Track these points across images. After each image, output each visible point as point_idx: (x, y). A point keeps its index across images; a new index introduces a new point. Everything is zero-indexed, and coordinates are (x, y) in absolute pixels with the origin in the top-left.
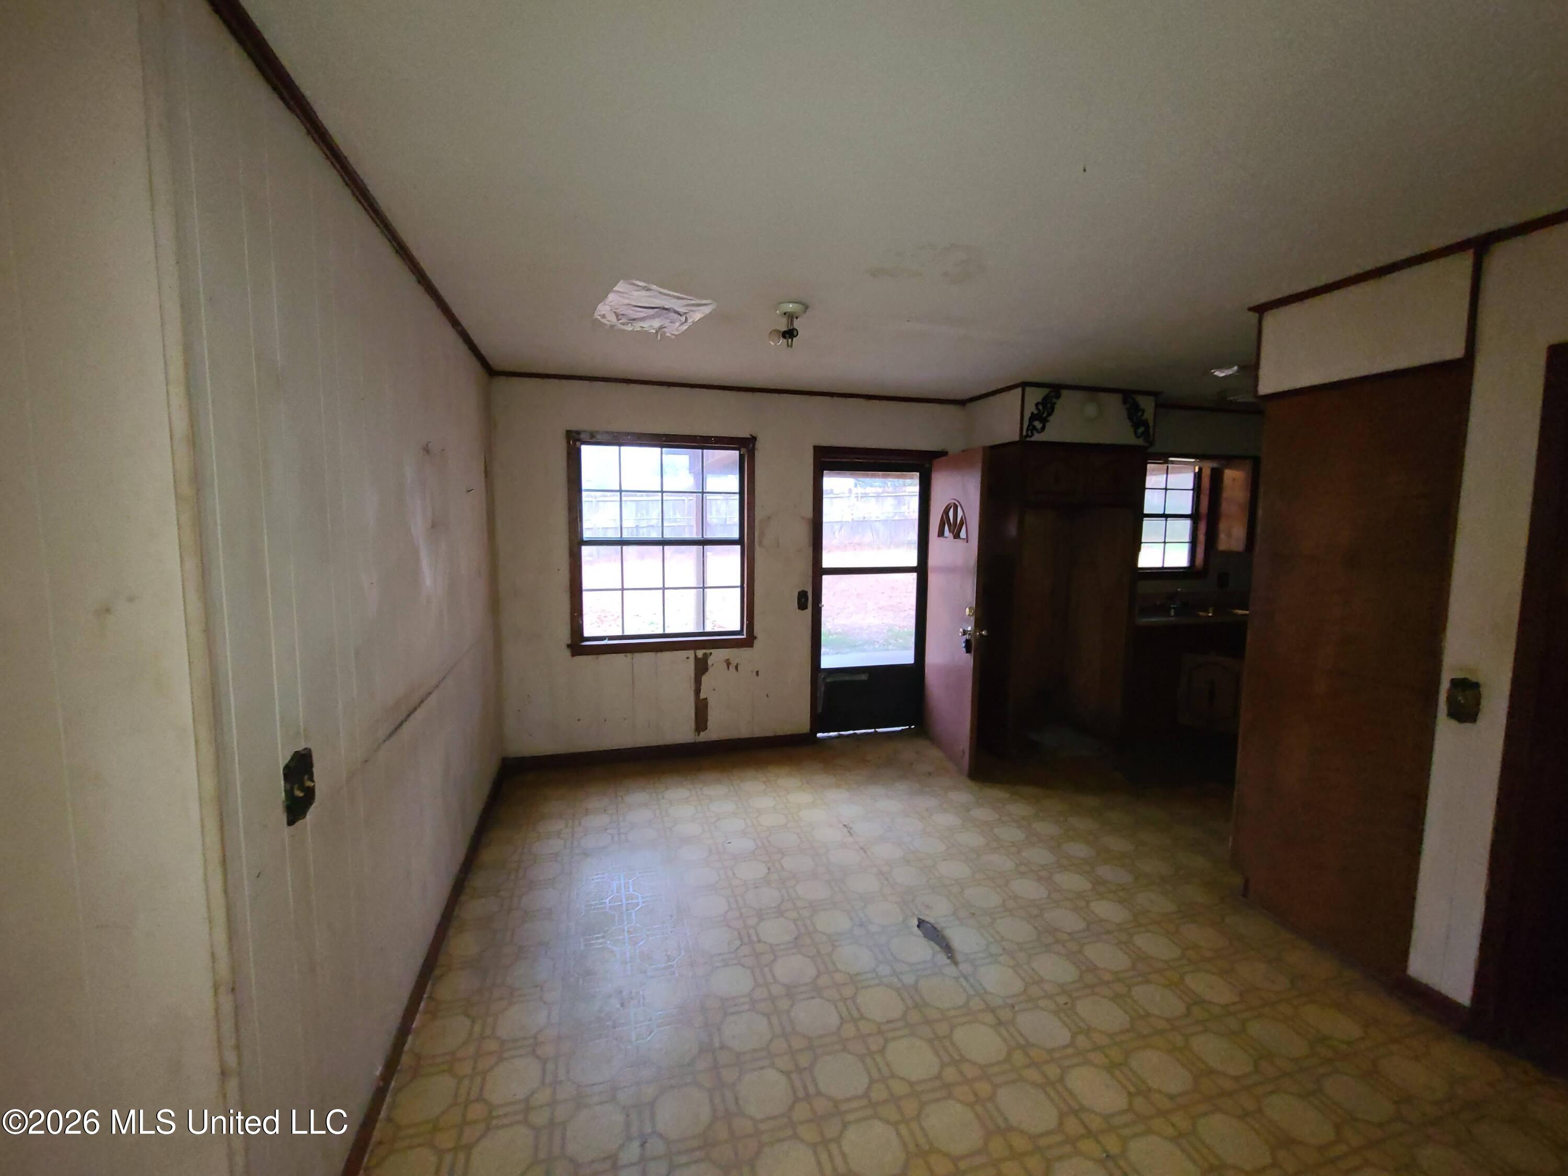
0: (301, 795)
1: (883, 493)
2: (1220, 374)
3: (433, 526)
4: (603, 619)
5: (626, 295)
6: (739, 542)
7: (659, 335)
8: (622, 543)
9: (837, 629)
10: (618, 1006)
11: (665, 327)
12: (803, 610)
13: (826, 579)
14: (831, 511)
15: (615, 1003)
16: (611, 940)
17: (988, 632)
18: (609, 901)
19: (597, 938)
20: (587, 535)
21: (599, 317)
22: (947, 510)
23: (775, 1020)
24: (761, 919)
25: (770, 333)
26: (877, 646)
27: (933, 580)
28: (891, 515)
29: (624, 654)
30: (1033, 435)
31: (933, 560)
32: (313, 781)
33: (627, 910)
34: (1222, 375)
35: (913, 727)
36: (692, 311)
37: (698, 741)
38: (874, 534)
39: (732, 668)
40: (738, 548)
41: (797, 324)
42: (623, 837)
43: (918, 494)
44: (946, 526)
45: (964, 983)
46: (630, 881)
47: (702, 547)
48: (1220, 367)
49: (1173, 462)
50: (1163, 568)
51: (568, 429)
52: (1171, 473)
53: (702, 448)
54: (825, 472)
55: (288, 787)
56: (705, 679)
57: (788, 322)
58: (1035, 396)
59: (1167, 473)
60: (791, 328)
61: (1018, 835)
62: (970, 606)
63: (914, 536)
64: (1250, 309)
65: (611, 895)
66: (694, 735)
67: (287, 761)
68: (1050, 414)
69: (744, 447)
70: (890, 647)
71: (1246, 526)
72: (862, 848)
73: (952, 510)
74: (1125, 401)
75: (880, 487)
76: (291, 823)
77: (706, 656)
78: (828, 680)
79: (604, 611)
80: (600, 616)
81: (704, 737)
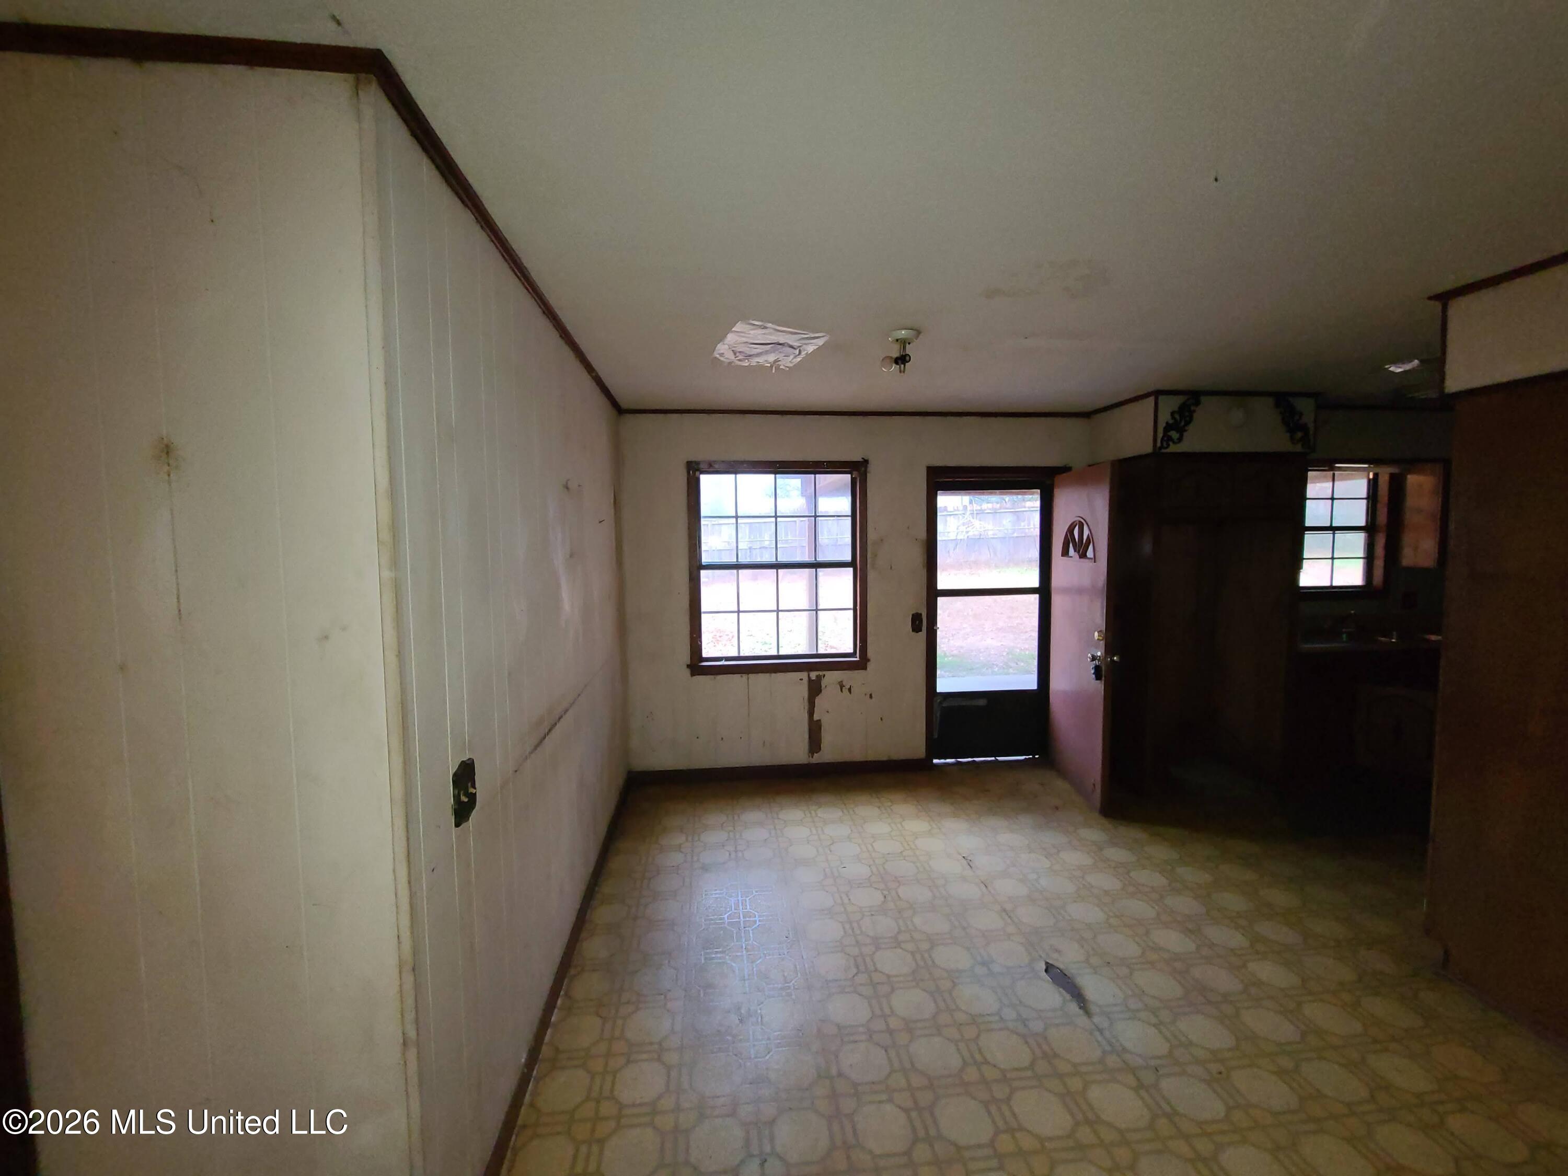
0: (466, 800)
1: (1000, 508)
2: (1397, 369)
3: (571, 556)
4: (719, 639)
5: (743, 334)
6: (852, 564)
7: (774, 368)
8: (738, 566)
9: (953, 651)
10: (738, 1022)
11: (780, 361)
12: (917, 632)
13: (941, 601)
14: (946, 529)
15: (734, 1018)
16: (730, 956)
17: (1121, 658)
18: (728, 916)
19: (717, 952)
20: (705, 559)
21: (718, 356)
22: (1073, 526)
23: (892, 1053)
24: (878, 948)
25: (883, 360)
26: (996, 669)
27: (1058, 603)
28: (1010, 531)
29: (739, 675)
30: (1168, 445)
31: (1057, 580)
32: (475, 788)
33: (744, 928)
34: (1399, 370)
35: (1037, 756)
36: (806, 344)
37: (811, 762)
38: (991, 551)
39: (845, 690)
40: (851, 570)
41: (909, 350)
42: (740, 854)
43: (1039, 509)
44: (1071, 545)
45: (1100, 1039)
46: (747, 899)
47: (814, 570)
48: (1396, 361)
49: (1340, 469)
50: (1332, 587)
51: (690, 460)
52: (1338, 480)
53: (815, 473)
54: (939, 492)
55: (456, 792)
56: (818, 700)
57: (901, 348)
58: (1169, 406)
59: (1333, 480)
60: (904, 354)
61: (1158, 880)
62: (1099, 630)
63: (1035, 553)
64: (1430, 298)
65: (729, 911)
66: (808, 756)
67: (454, 771)
68: (1188, 423)
69: (856, 470)
70: (1011, 670)
71: (1437, 540)
72: (982, 882)
73: (1077, 527)
74: (1277, 405)
75: (998, 503)
76: (457, 825)
77: (819, 678)
78: (945, 705)
79: (719, 631)
80: (716, 636)
81: (817, 758)
